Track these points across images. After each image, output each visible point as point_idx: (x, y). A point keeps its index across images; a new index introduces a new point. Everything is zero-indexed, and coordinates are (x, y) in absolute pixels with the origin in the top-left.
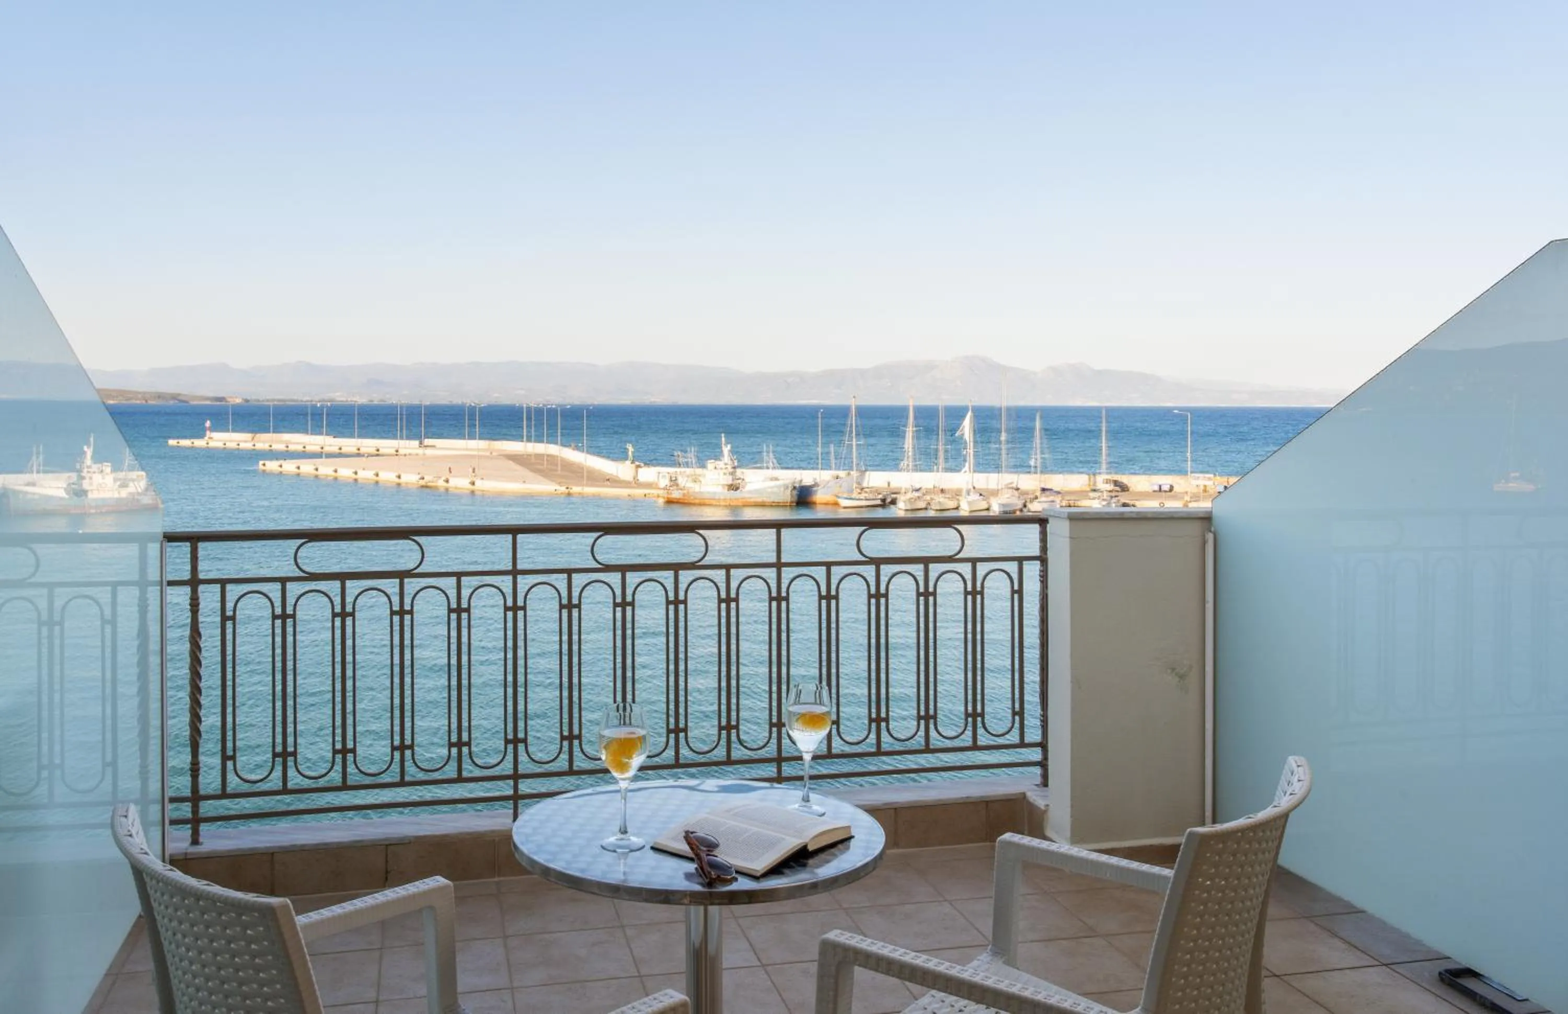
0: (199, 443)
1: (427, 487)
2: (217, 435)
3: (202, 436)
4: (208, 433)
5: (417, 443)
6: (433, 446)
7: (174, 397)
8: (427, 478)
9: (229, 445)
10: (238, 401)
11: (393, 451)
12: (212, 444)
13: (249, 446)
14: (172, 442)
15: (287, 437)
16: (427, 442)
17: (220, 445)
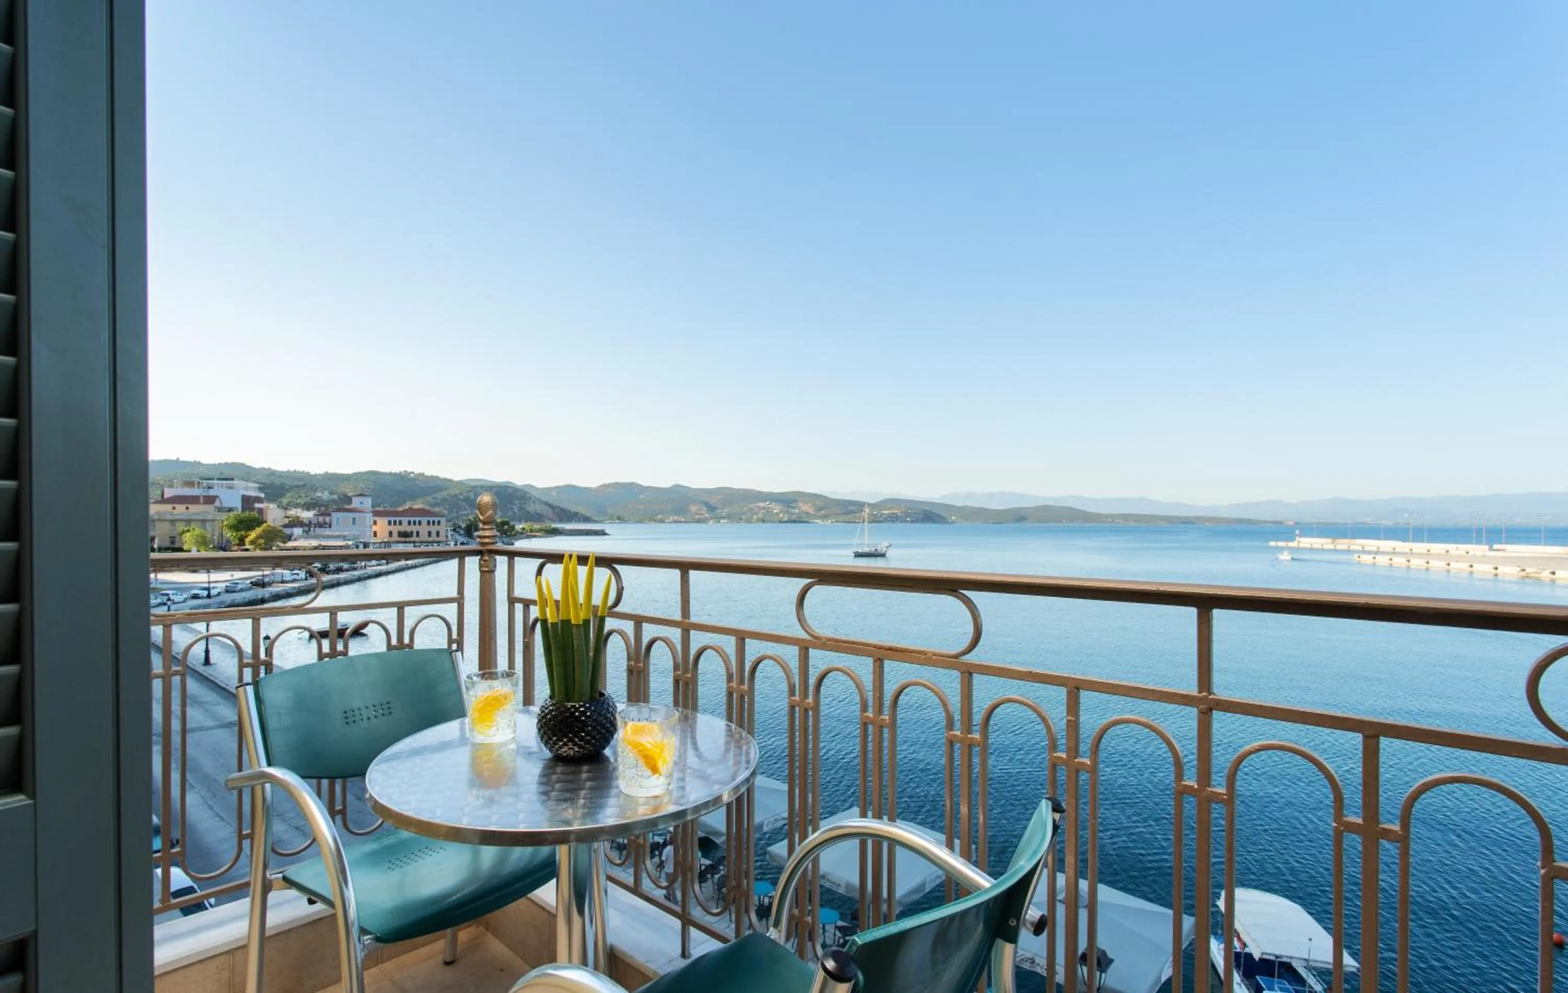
1: (1528, 577)
2: (1303, 540)
3: (1293, 540)
4: (1297, 539)
5: (1487, 547)
6: (1504, 550)
8: (1528, 570)
9: (1315, 546)
11: (1463, 552)
12: (1302, 545)
16: (1495, 547)
17: (1308, 545)
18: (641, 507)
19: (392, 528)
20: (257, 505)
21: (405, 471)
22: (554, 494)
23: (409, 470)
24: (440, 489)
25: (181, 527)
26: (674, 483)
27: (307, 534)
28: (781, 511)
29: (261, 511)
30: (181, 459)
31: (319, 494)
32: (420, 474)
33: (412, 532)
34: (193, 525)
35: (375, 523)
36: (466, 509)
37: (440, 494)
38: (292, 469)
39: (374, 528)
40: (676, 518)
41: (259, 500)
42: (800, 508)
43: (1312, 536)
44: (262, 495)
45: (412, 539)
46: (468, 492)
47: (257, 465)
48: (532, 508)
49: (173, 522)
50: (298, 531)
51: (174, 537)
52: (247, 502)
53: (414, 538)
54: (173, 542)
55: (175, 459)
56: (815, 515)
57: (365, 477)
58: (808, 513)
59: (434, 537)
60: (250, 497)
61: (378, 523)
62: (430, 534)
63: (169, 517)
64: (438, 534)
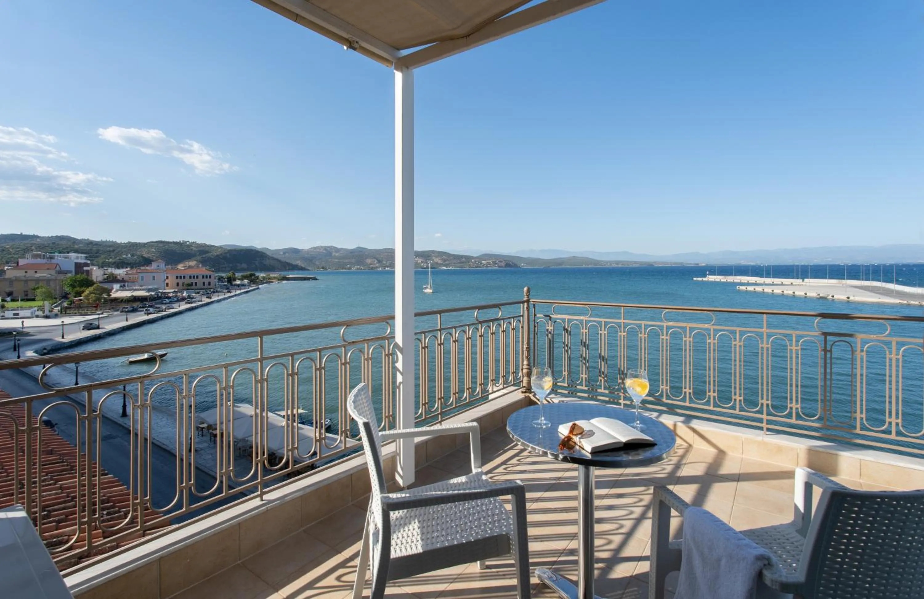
0: (705, 279)
1: (822, 298)
2: (710, 277)
4: (708, 276)
7: (681, 263)
8: (821, 295)
9: (717, 280)
10: (703, 265)
11: (790, 283)
12: (710, 280)
13: (725, 280)
14: (695, 279)
15: (739, 277)
17: (713, 280)
18: (337, 260)
19: (179, 280)
20: (85, 268)
21: (183, 241)
22: (282, 253)
23: (186, 240)
24: (207, 252)
25: (32, 285)
26: (357, 246)
27: (123, 288)
28: (422, 262)
29: (88, 271)
30: (24, 234)
31: (124, 256)
32: (193, 242)
33: (192, 283)
34: (41, 284)
35: (167, 278)
36: (224, 264)
37: (207, 255)
38: (104, 240)
39: (167, 281)
40: (358, 267)
41: (87, 265)
42: (433, 260)
43: (715, 275)
44: (89, 262)
45: (192, 287)
46: (225, 253)
47: (79, 237)
48: (267, 262)
49: (26, 281)
50: (116, 286)
51: (27, 291)
52: (79, 267)
53: (194, 287)
54: (27, 295)
55: (19, 233)
56: (442, 264)
57: (156, 244)
58: (437, 263)
59: (206, 286)
60: (80, 263)
61: (169, 278)
62: (204, 284)
63: (23, 278)
64: (209, 284)
